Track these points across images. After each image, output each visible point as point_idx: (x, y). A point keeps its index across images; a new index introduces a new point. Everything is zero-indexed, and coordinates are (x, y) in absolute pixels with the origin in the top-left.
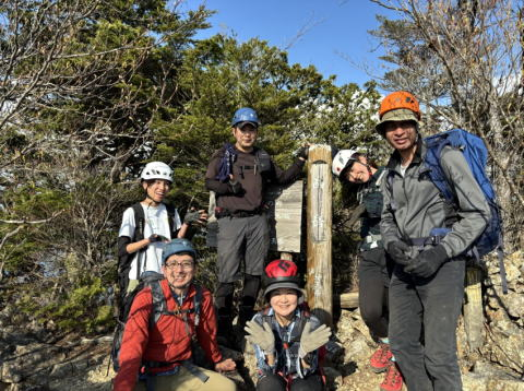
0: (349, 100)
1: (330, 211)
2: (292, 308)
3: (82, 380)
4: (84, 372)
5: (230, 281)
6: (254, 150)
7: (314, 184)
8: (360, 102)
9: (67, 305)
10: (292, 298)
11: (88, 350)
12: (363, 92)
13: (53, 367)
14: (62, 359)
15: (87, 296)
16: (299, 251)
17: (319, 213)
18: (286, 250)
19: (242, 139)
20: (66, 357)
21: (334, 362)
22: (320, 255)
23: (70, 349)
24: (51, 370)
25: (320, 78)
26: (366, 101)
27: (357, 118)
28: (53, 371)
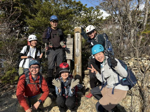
0: (91, 12)
1: (81, 47)
2: (67, 76)
3: (10, 98)
4: (11, 95)
5: (51, 68)
6: (57, 29)
7: (76, 39)
8: (94, 13)
9: (5, 76)
10: (67, 74)
11: (12, 89)
12: (95, 9)
13: (1, 94)
14: (4, 92)
15: (11, 73)
16: (72, 59)
17: (78, 48)
18: (69, 59)
19: (53, 25)
20: (6, 91)
21: (82, 90)
22: (78, 60)
23: (7, 89)
24: (1, 95)
25: (82, 5)
26: (96, 12)
27: (93, 18)
28: (2, 95)
